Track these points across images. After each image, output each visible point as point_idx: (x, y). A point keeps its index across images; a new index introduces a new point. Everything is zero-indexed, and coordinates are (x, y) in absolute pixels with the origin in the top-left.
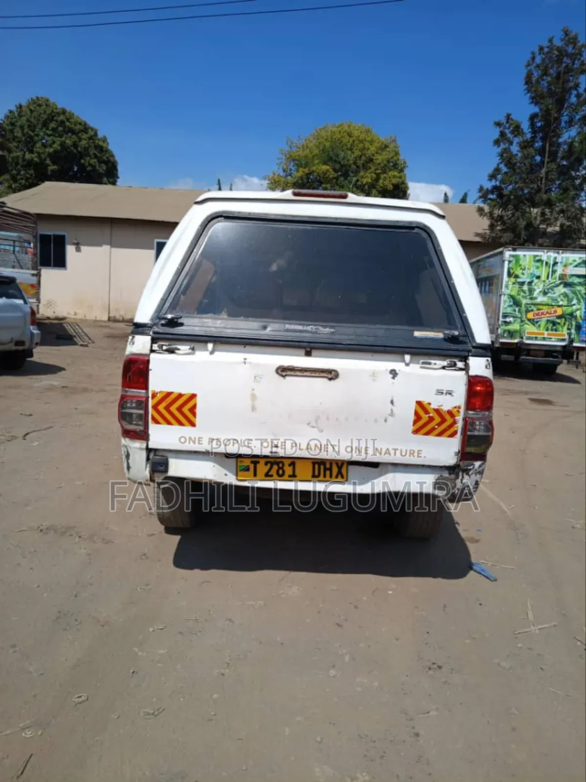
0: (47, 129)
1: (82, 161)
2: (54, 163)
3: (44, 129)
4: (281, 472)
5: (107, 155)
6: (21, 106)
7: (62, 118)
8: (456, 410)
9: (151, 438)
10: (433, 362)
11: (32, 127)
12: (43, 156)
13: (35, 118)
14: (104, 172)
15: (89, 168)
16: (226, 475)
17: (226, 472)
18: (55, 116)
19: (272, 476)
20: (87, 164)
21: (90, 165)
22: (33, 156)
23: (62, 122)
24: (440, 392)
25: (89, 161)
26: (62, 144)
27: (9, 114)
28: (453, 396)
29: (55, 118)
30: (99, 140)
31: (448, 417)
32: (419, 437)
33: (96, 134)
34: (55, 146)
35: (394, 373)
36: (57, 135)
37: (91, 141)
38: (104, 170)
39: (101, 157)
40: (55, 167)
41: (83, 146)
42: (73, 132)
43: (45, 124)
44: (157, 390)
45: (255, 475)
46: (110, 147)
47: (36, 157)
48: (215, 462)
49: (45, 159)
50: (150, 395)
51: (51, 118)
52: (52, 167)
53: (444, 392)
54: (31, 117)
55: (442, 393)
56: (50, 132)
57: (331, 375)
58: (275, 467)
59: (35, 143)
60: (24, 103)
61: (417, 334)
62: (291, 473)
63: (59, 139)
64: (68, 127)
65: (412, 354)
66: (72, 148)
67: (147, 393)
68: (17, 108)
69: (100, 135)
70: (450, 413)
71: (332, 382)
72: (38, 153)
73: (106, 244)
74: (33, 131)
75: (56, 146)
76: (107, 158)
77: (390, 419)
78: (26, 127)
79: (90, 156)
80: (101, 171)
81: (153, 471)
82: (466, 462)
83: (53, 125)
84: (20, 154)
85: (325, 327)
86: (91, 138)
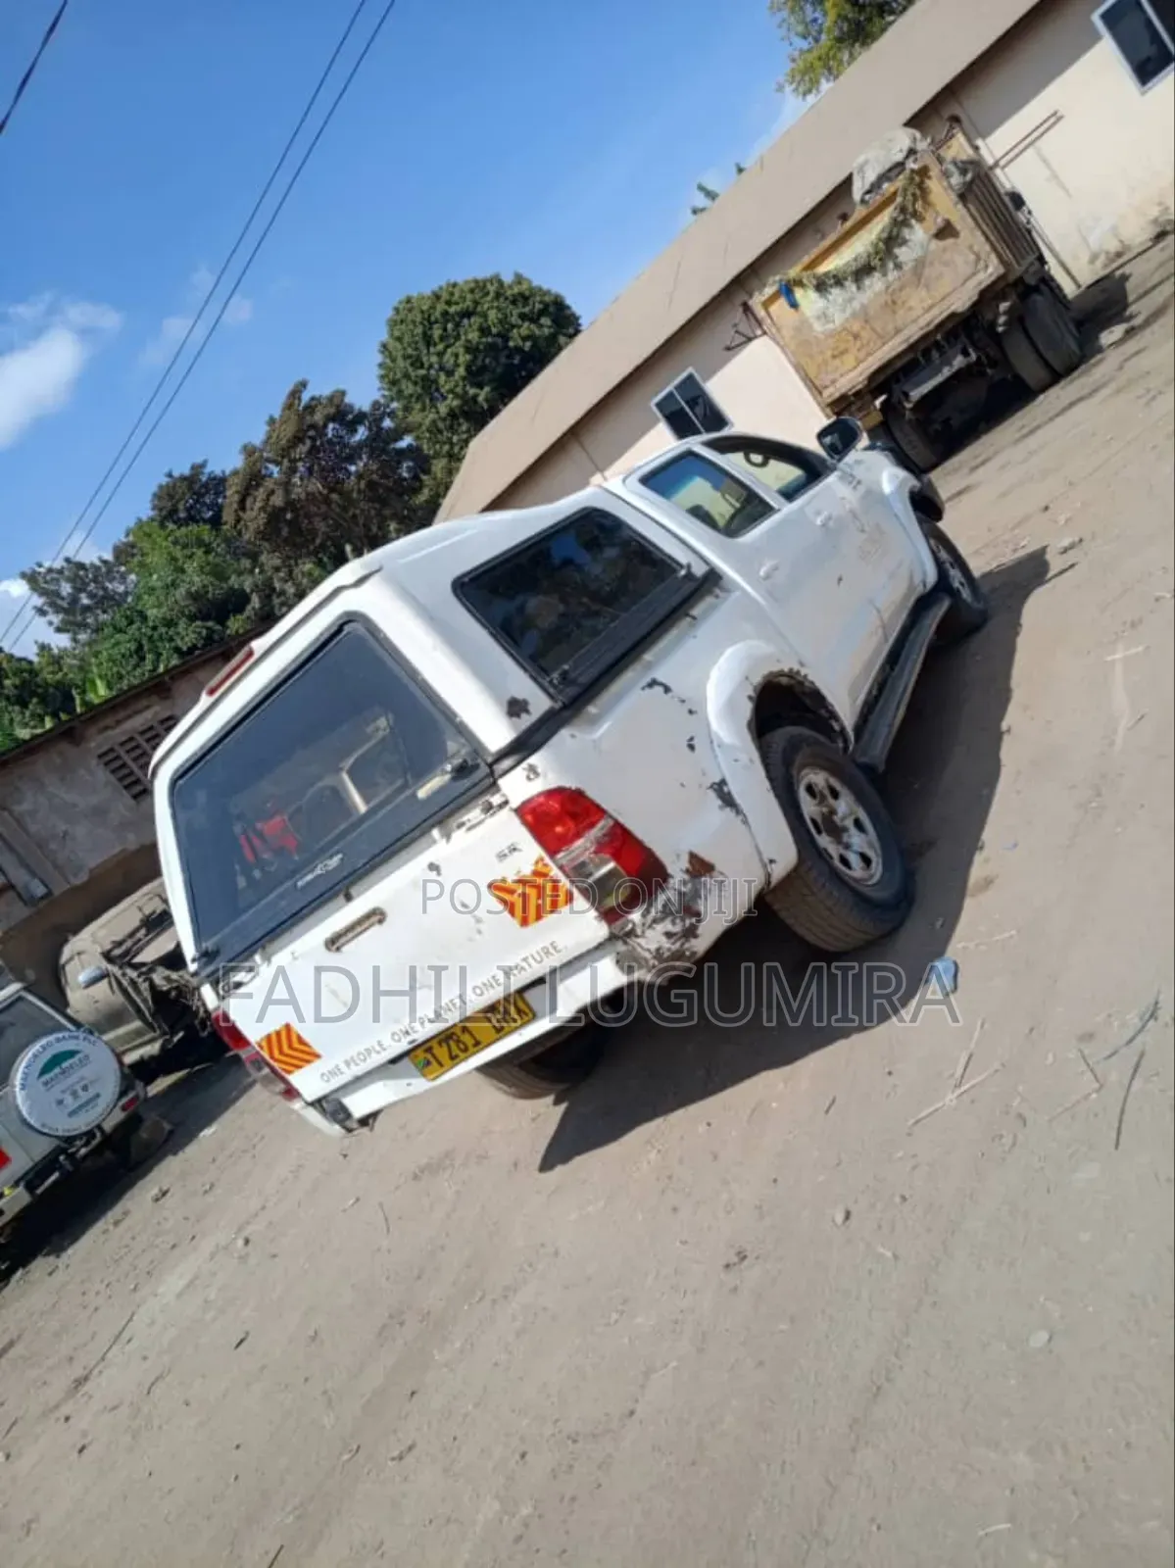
0: (435, 345)
1: (511, 344)
2: (481, 386)
3: (432, 349)
4: (462, 1046)
5: (538, 299)
6: (384, 346)
7: (441, 307)
8: (540, 865)
9: (302, 1090)
10: (465, 819)
11: (417, 363)
12: (459, 390)
13: (409, 345)
14: (552, 330)
15: (528, 345)
16: (409, 1085)
17: (406, 1081)
18: (429, 316)
19: (457, 1056)
20: (521, 343)
21: (525, 339)
22: (448, 402)
23: (445, 313)
24: (502, 856)
25: (520, 335)
26: (468, 350)
27: (382, 372)
28: (520, 850)
29: (433, 319)
30: (510, 287)
31: (540, 881)
32: (534, 927)
33: (501, 283)
34: (461, 359)
35: (433, 867)
36: (452, 341)
37: (502, 299)
38: (550, 327)
39: (532, 311)
40: (487, 389)
41: (496, 321)
42: (467, 314)
43: (428, 341)
44: (258, 1039)
45: (441, 1064)
46: (536, 283)
47: (453, 399)
48: (380, 1079)
49: (466, 393)
50: (258, 1049)
51: (428, 322)
52: (483, 395)
53: (506, 851)
54: (405, 349)
55: (505, 855)
56: (440, 347)
57: (376, 916)
58: (452, 1044)
59: (435, 381)
60: (384, 336)
61: (422, 793)
62: (473, 1042)
63: (457, 344)
64: (457, 313)
65: (440, 823)
66: (484, 340)
67: (254, 1048)
68: (382, 352)
69: (508, 278)
70: (536, 873)
71: (385, 924)
72: (451, 391)
73: (592, 474)
74: (422, 366)
75: (464, 358)
76: (541, 302)
77: (482, 927)
78: (410, 369)
79: (513, 326)
80: (546, 331)
81: (341, 1123)
82: (619, 923)
83: (437, 333)
84: (432, 416)
85: (331, 857)
86: (498, 295)
